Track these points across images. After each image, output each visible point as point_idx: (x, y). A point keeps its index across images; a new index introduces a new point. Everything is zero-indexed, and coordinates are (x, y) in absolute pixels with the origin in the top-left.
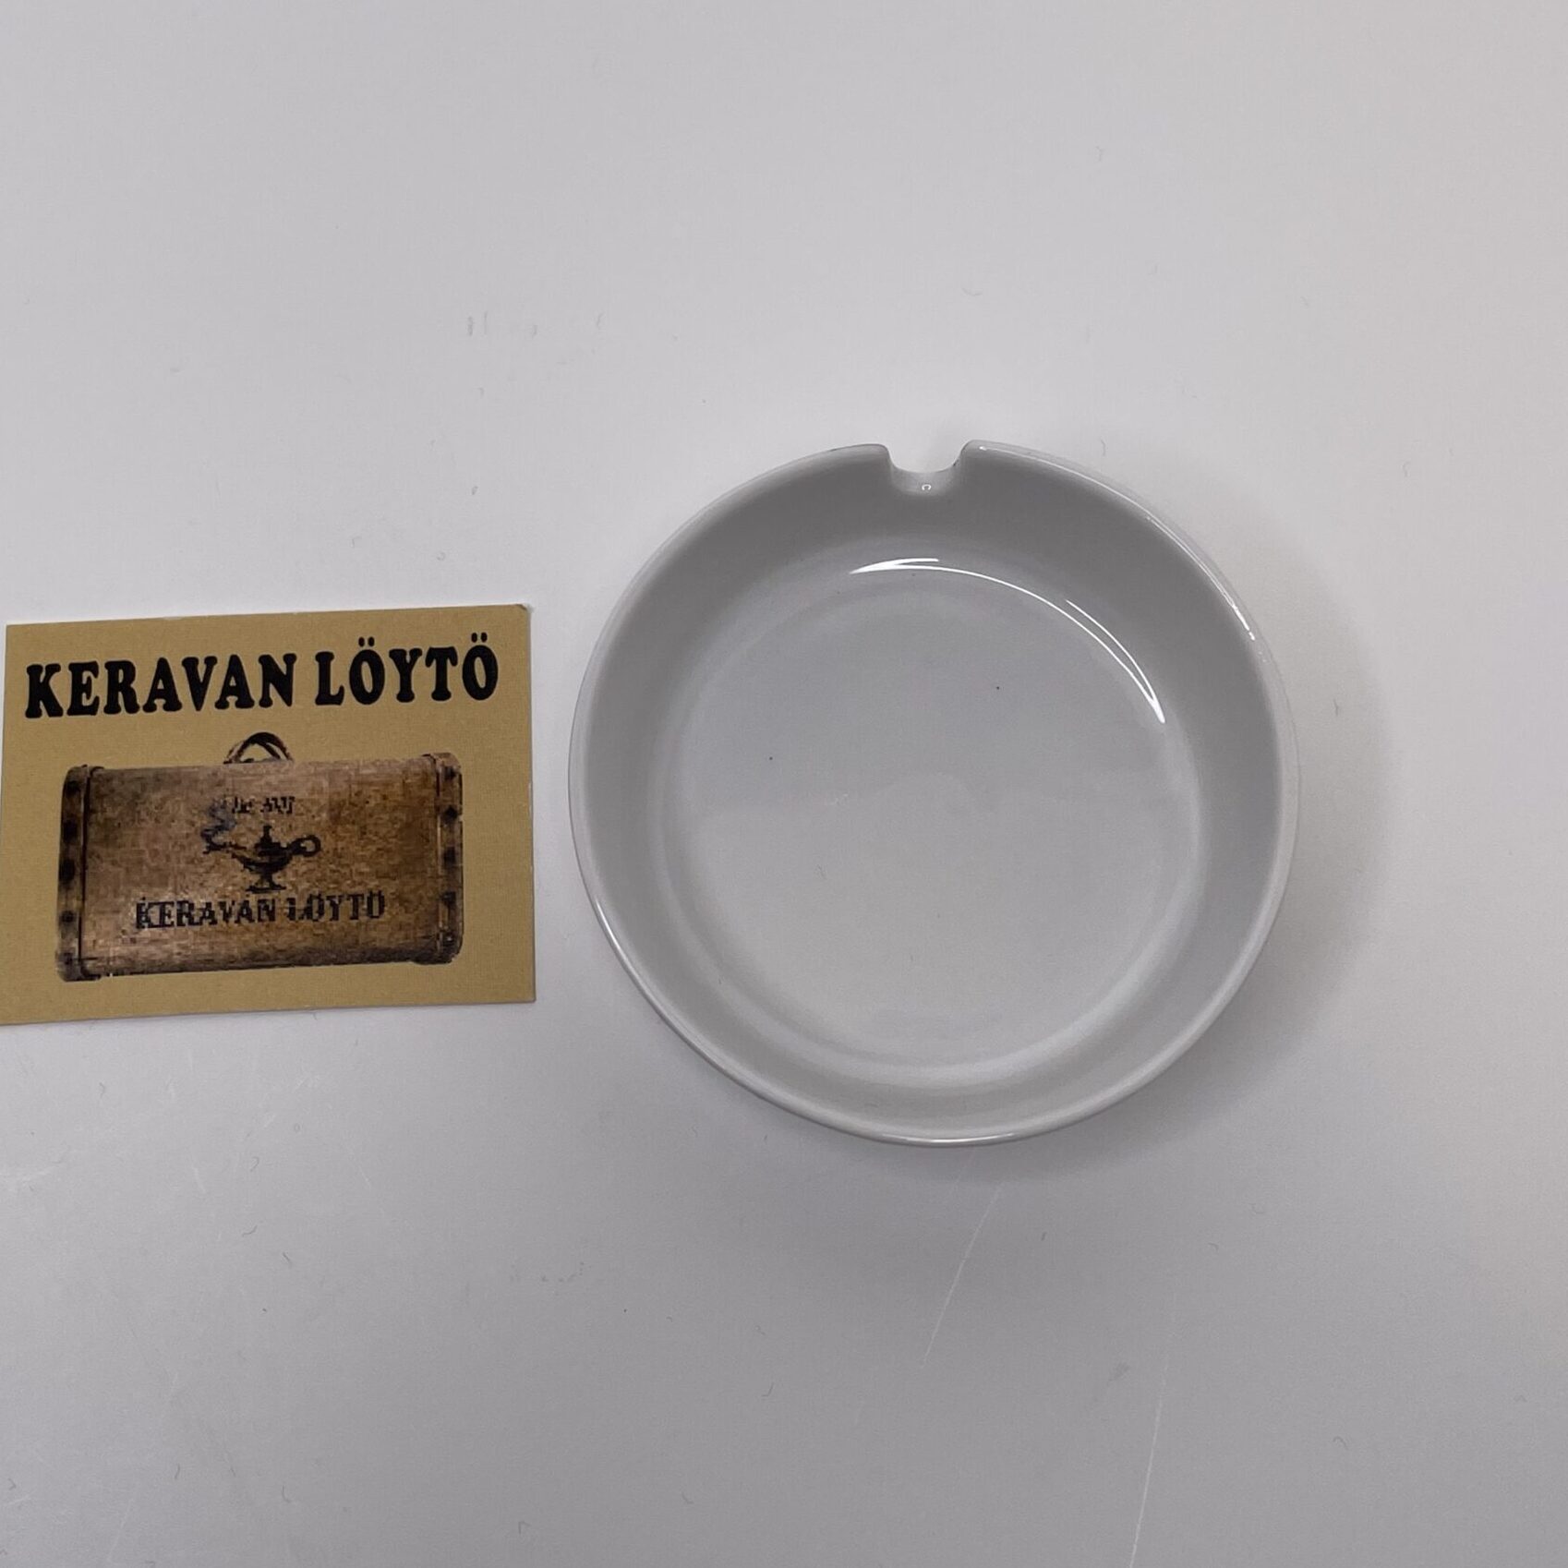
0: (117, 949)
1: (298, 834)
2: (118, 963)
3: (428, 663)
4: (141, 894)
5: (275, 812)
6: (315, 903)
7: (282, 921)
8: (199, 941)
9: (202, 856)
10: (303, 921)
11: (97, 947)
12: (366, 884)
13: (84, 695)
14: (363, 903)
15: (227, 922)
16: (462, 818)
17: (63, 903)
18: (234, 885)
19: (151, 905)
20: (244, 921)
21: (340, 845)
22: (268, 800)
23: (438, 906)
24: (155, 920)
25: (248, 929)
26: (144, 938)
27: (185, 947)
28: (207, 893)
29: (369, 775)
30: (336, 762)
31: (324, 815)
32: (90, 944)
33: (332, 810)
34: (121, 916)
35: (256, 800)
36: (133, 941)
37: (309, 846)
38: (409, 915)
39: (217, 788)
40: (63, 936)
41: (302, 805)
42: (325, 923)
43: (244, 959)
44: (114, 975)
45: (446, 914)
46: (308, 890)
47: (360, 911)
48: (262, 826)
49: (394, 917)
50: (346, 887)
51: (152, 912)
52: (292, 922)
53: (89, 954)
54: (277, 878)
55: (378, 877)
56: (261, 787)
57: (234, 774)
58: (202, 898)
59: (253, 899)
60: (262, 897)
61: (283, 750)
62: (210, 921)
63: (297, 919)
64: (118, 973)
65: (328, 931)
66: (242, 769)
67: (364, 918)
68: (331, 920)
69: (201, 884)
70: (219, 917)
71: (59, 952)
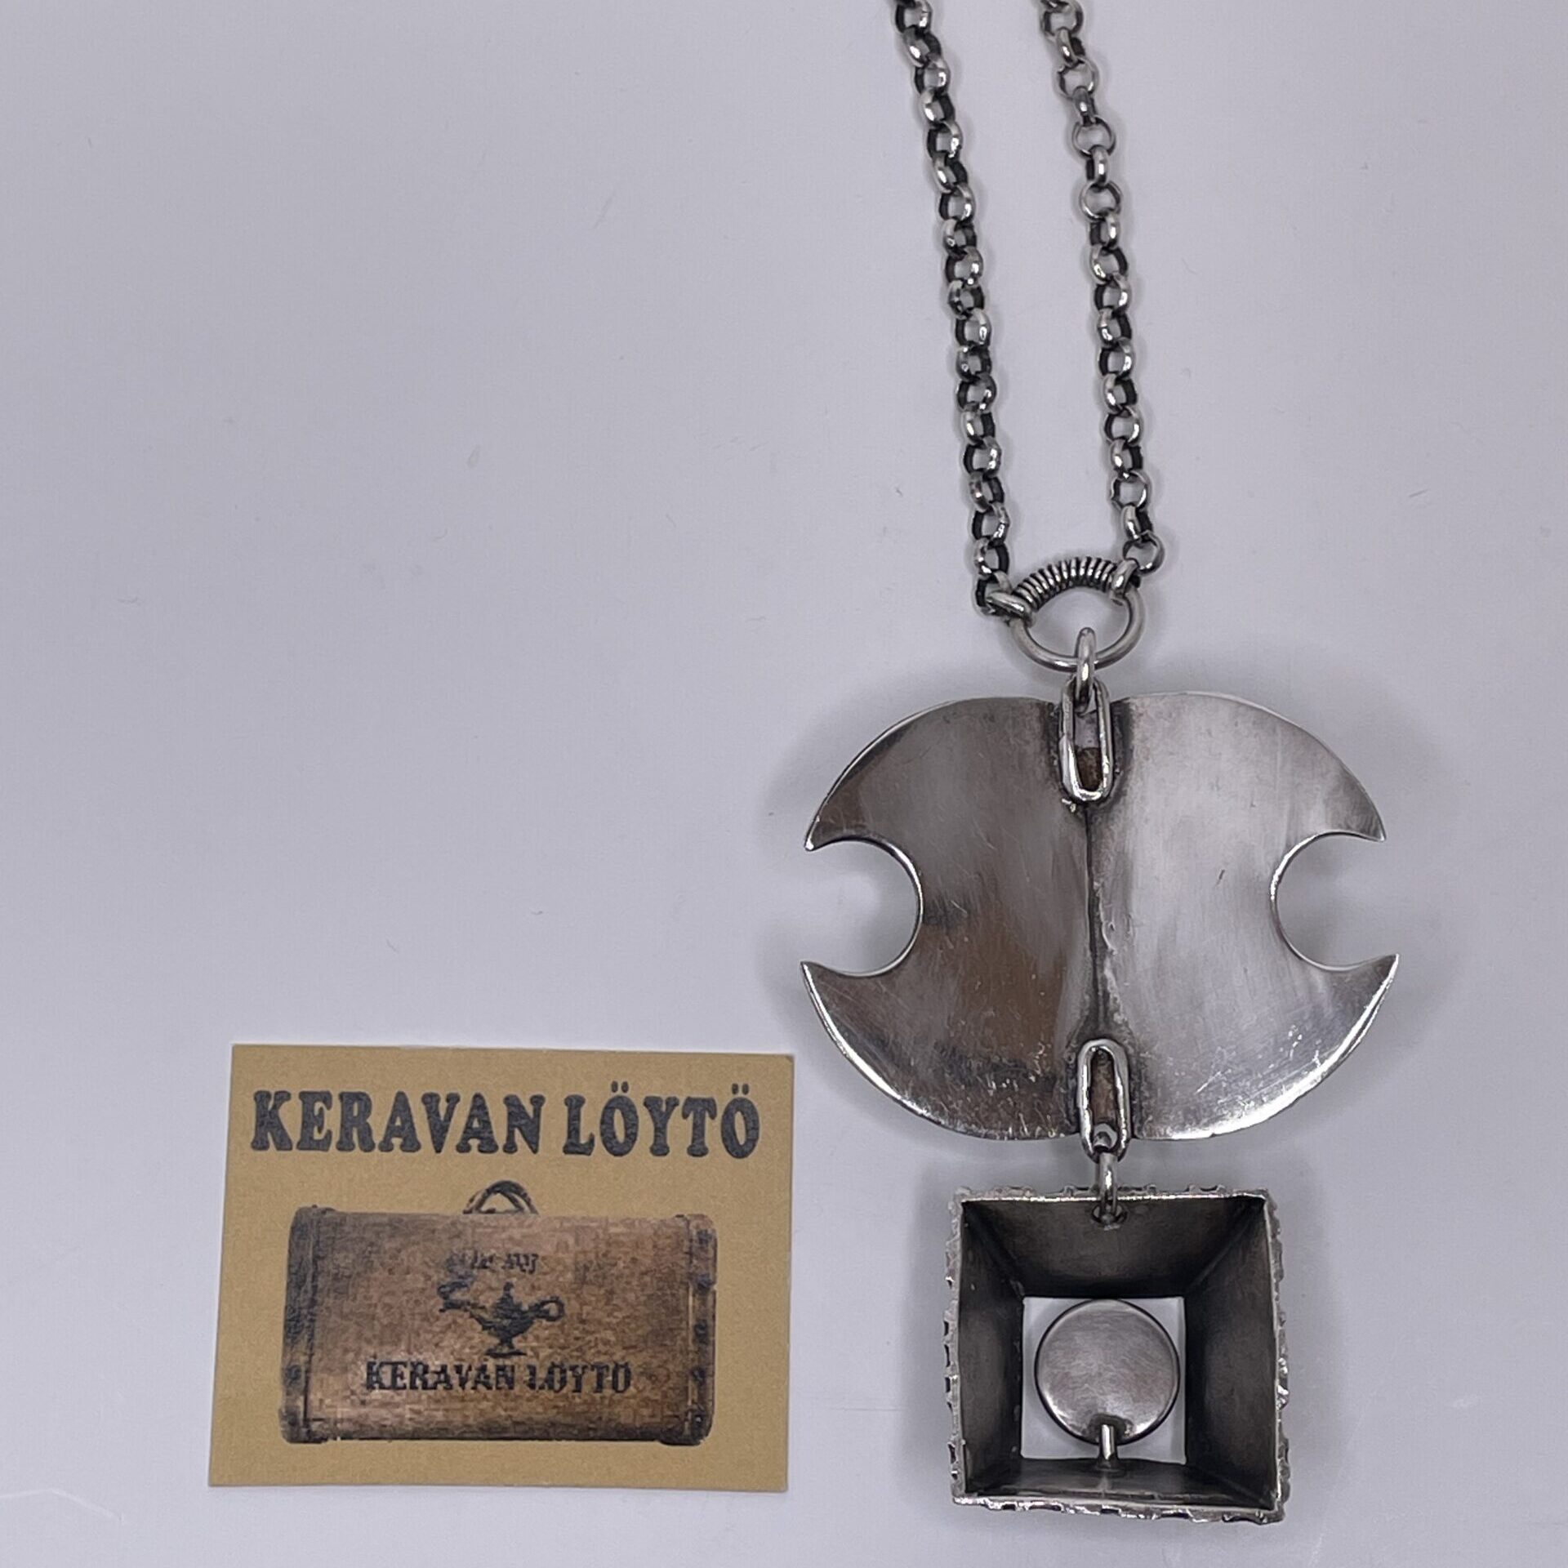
0: (345, 1410)
1: (540, 1295)
2: (346, 1426)
3: (685, 1116)
4: (372, 1351)
5: (517, 1270)
6: (557, 1370)
7: (521, 1391)
8: (433, 1406)
9: (438, 1313)
10: (543, 1391)
11: (324, 1407)
12: (612, 1354)
13: (316, 1129)
14: (607, 1376)
15: (463, 1388)
16: (715, 1287)
17: (288, 1357)
18: (472, 1347)
19: (382, 1365)
20: (480, 1387)
21: (586, 1309)
22: (509, 1256)
23: (687, 1381)
24: (387, 1381)
25: (485, 1398)
26: (375, 1400)
27: (418, 1413)
28: (442, 1354)
29: (617, 1235)
30: (583, 1218)
31: (570, 1276)
32: (316, 1403)
33: (577, 1270)
34: (350, 1376)
35: (498, 1255)
36: (363, 1403)
37: (553, 1309)
38: (655, 1391)
39: (456, 1240)
40: (288, 1394)
41: (546, 1264)
42: (566, 1397)
43: (481, 1429)
44: (343, 1439)
45: (696, 1392)
46: (550, 1356)
47: (605, 1381)
48: (502, 1287)
49: (640, 1392)
50: (591, 1357)
51: (383, 1373)
52: (532, 1392)
53: (314, 1413)
54: (517, 1342)
55: (624, 1348)
56: (503, 1240)
57: (476, 1225)
58: (437, 1359)
59: (491, 1364)
60: (501, 1362)
61: (528, 1203)
62: (445, 1385)
63: (537, 1388)
64: (347, 1436)
65: (571, 1403)
66: (482, 1221)
67: (608, 1392)
68: (574, 1391)
69: (437, 1345)
70: (455, 1380)
71: (284, 1410)
